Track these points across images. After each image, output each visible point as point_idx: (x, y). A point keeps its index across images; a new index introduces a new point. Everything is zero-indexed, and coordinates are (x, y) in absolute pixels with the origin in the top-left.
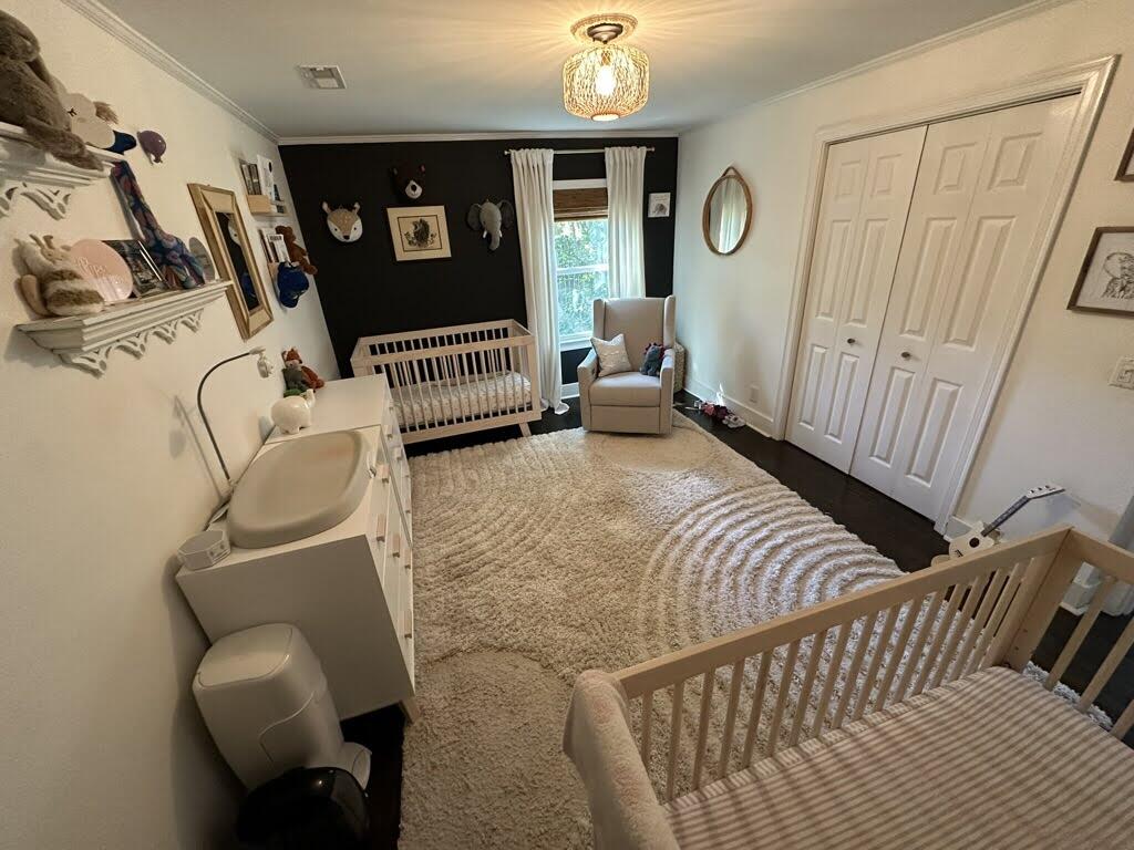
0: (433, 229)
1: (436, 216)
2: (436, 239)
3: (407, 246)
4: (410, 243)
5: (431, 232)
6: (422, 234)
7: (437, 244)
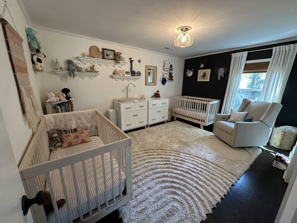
0: (207, 75)
1: (208, 72)
2: (207, 77)
3: (200, 78)
4: (201, 78)
5: (206, 75)
6: (204, 76)
7: (207, 78)
